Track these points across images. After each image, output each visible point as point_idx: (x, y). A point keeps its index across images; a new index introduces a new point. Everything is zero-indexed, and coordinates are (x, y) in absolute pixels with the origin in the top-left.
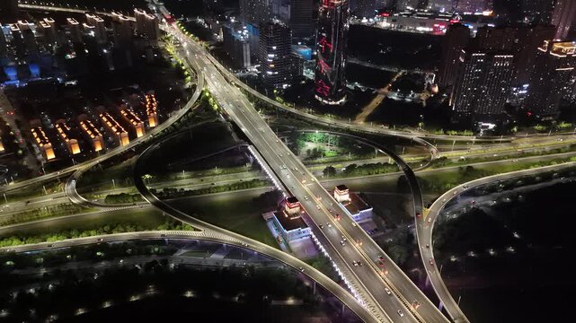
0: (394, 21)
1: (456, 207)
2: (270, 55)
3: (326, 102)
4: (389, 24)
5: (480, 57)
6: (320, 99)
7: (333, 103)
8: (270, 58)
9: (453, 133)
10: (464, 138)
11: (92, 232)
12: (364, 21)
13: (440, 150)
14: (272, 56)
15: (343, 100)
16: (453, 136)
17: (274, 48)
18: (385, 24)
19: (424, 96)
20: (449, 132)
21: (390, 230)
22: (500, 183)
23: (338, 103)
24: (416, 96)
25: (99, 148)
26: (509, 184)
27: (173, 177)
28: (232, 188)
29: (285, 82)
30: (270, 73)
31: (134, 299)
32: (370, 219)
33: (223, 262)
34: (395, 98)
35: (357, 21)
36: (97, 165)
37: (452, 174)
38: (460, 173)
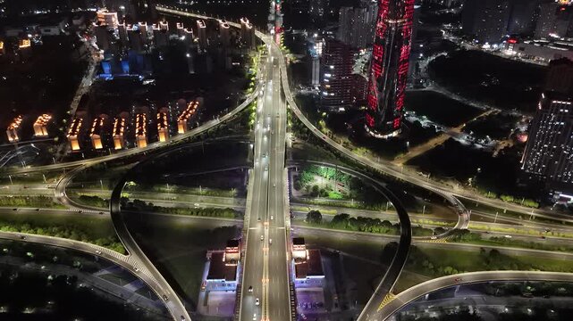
0: (522, 49)
1: (445, 303)
2: (326, 75)
3: (372, 133)
4: (515, 53)
5: (563, 107)
6: (368, 130)
7: (379, 136)
8: (327, 78)
9: (509, 199)
10: (520, 209)
11: (39, 230)
12: (486, 46)
13: (473, 218)
14: (329, 75)
15: (395, 134)
16: (507, 203)
17: (332, 67)
18: (510, 52)
19: (503, 144)
20: (503, 197)
21: (338, 310)
22: (529, 284)
23: (386, 137)
24: (492, 143)
25: (118, 147)
26: (543, 289)
27: (157, 189)
28: (200, 213)
29: (341, 105)
30: (326, 94)
31: (28, 311)
32: (321, 289)
33: (131, 295)
34: (463, 141)
35: (476, 47)
36: (102, 163)
37: (469, 255)
38: (480, 256)
